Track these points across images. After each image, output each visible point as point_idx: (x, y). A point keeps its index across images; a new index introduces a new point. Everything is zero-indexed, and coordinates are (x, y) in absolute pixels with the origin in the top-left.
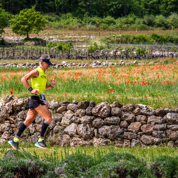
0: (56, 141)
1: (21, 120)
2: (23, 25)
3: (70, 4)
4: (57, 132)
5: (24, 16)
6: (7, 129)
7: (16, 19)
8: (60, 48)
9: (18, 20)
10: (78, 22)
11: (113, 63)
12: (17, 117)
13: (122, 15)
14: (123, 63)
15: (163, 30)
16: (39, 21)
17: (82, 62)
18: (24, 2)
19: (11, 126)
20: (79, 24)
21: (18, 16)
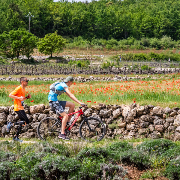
0: (170, 137)
1: (143, 121)
2: (48, 46)
3: (81, 29)
4: (170, 131)
5: (48, 39)
6: (133, 129)
7: (41, 42)
8: (79, 65)
9: (44, 43)
10: (88, 43)
11: (131, 77)
12: (140, 120)
13: (123, 37)
14: (139, 77)
15: (157, 49)
16: (61, 43)
17: (106, 76)
18: (43, 28)
19: (135, 126)
20: (88, 45)
21: (43, 39)
